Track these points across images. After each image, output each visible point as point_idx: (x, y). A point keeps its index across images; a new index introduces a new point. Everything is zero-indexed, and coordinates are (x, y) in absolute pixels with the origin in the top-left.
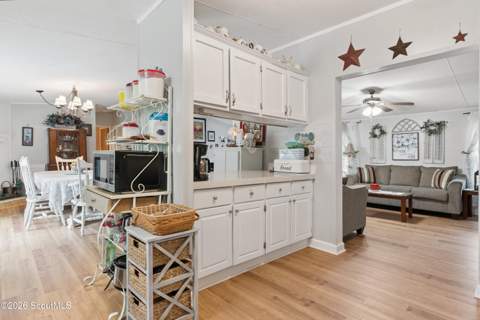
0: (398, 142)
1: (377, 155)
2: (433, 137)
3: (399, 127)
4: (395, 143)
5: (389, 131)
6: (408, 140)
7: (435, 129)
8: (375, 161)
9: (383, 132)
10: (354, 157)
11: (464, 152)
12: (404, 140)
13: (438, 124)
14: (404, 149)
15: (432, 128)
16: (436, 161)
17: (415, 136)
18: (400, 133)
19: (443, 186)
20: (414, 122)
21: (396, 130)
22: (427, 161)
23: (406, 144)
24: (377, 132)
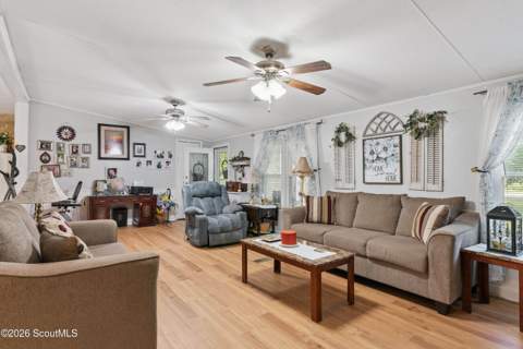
0: (372, 153)
1: (343, 176)
2: (424, 142)
3: (374, 126)
4: (367, 155)
5: (359, 134)
6: (385, 149)
7: (427, 126)
8: (340, 184)
9: (350, 137)
10: (313, 178)
11: (476, 170)
12: (380, 148)
13: (430, 117)
14: (379, 164)
15: (421, 125)
16: (430, 186)
17: (397, 140)
18: (375, 136)
19: (425, 238)
20: (395, 117)
21: (370, 132)
22: (415, 185)
23: (383, 155)
24: (343, 137)
